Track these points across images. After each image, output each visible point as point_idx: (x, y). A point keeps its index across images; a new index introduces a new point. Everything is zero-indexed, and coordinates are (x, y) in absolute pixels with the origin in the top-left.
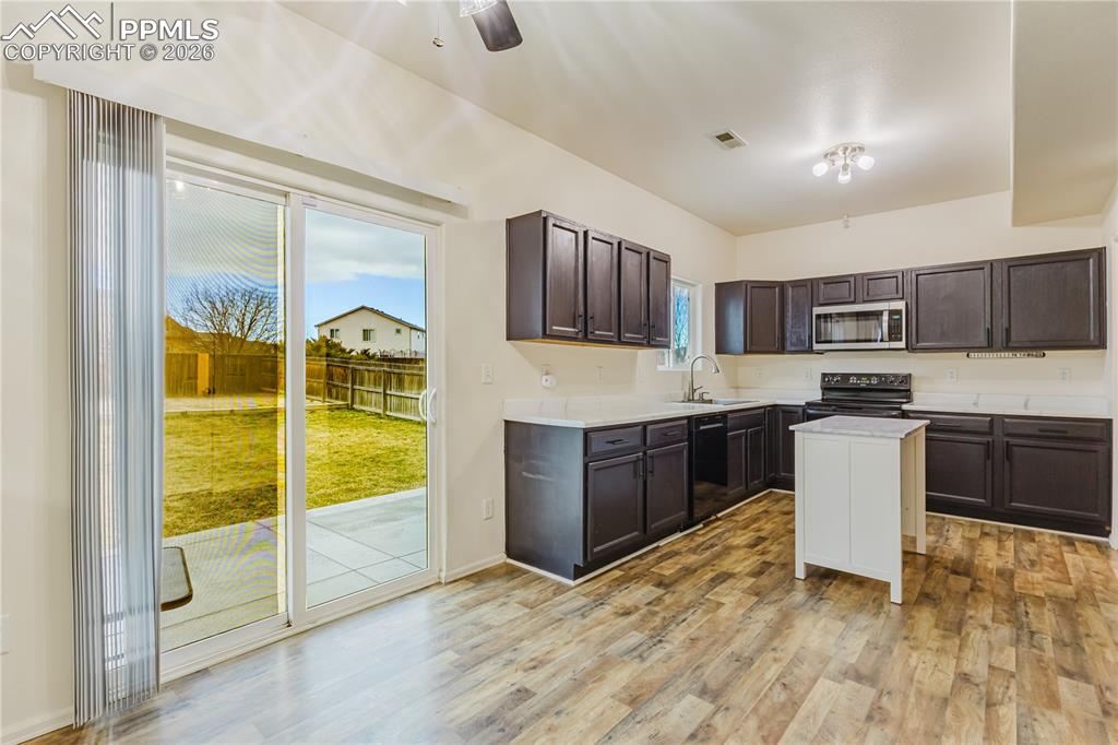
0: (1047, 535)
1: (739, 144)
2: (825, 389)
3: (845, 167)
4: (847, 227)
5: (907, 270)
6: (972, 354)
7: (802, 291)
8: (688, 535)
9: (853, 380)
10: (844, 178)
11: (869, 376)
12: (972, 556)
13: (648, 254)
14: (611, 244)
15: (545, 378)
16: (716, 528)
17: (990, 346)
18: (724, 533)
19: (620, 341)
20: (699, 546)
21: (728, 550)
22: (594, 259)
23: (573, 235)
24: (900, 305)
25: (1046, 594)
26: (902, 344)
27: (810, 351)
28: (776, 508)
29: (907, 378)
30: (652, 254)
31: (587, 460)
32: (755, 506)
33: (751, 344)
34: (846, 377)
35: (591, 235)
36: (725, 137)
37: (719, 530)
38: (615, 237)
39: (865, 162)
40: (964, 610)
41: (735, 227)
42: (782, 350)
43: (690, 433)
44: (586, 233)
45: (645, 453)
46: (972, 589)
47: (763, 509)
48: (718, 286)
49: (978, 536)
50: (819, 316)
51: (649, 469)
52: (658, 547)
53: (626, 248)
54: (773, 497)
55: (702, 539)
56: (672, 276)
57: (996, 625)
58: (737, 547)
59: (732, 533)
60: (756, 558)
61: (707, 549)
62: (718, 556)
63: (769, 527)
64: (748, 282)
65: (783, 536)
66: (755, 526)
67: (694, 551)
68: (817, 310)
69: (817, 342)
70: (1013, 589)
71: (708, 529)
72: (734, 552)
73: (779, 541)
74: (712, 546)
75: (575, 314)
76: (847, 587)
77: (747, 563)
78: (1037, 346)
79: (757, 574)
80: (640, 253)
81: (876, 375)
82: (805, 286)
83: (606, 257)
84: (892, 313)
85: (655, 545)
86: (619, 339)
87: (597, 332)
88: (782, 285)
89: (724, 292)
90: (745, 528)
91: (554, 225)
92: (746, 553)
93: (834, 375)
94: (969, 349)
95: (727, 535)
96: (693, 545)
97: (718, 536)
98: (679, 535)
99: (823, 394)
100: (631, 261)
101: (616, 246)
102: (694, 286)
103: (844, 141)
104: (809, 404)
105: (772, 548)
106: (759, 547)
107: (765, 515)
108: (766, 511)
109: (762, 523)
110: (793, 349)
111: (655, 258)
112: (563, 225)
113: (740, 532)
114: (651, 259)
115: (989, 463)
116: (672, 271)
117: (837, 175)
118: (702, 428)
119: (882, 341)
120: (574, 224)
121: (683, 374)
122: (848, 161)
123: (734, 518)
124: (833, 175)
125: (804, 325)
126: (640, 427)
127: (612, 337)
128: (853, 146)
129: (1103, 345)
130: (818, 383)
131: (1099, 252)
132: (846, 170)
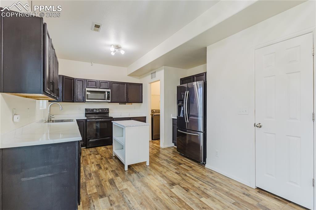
1: (98, 31)
2: (86, 114)
6: (120, 104)
9: (95, 111)
11: (99, 109)
15: (16, 117)
17: (126, 102)
18: (85, 169)
24: (110, 90)
26: (110, 101)
27: (84, 101)
29: (108, 109)
34: (93, 110)
36: (97, 26)
39: (122, 52)
42: (74, 101)
50: (87, 91)
57: (162, 161)
58: (97, 171)
61: (90, 176)
62: (98, 176)
64: (63, 76)
65: (101, 161)
68: (87, 89)
69: (87, 99)
72: (99, 173)
73: (103, 164)
77: (108, 173)
79: (116, 175)
81: (101, 109)
84: (108, 92)
88: (74, 79)
92: (102, 171)
93: (89, 109)
94: (120, 102)
103: (117, 44)
105: (105, 166)
128: (119, 46)
129: (142, 102)
130: (84, 112)
131: (142, 84)
132: (115, 52)
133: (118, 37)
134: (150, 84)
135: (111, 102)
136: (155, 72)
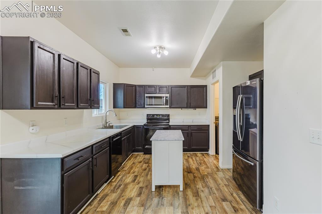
0: (199, 154)
1: (129, 35)
2: (148, 119)
3: (160, 53)
4: (153, 70)
5: (169, 85)
6: (182, 109)
7: (142, 89)
8: (109, 183)
9: (155, 116)
10: (159, 56)
11: (159, 115)
12: (189, 165)
13: (90, 70)
14: (73, 63)
15: (31, 128)
16: (118, 176)
17: (187, 108)
18: (122, 178)
19: (78, 107)
20: (114, 188)
21: (126, 185)
22: (64, 69)
23: (52, 55)
24: (168, 95)
25: (207, 173)
26: (168, 106)
27: (144, 107)
28: (136, 161)
29: (168, 115)
30: (92, 70)
31: (63, 172)
32: (129, 162)
33: (126, 105)
34: (153, 115)
35: (62, 57)
36: (125, 31)
37: (120, 177)
38: (75, 60)
39: (166, 53)
40: (196, 186)
41: (119, 64)
42: (135, 107)
43: (110, 143)
44: (59, 55)
45: (92, 158)
46: (194, 178)
47: (133, 162)
48: (114, 84)
49: (187, 158)
50: (147, 97)
51: (95, 163)
52: (97, 195)
53: (81, 66)
54: (134, 156)
55: (115, 184)
56: (100, 80)
57: (204, 189)
58: (129, 183)
59: (125, 177)
60: (137, 186)
61: (118, 188)
62: (123, 191)
63: (137, 170)
64: (124, 84)
65: (142, 173)
66: (132, 171)
67: (113, 191)
68: (146, 95)
69: (146, 105)
70: (201, 174)
71: (116, 177)
72: (129, 186)
73: (141, 176)
74: (120, 186)
75: (53, 95)
76: (167, 189)
77: (135, 190)
78: (195, 108)
79: (139, 195)
80: (87, 69)
81: (161, 115)
82: (143, 87)
83: (71, 69)
84: (166, 97)
85: (96, 194)
86: (78, 106)
87: (66, 104)
88: (135, 86)
89: (116, 87)
90: (129, 173)
91: (39, 47)
92: (133, 185)
93: (150, 115)
94: (182, 108)
95: (124, 178)
96: (112, 188)
97: (121, 180)
98: (106, 184)
99: (147, 121)
100: (82, 72)
101: (75, 64)
102: (106, 83)
103: (161, 45)
104: (145, 125)
105: (140, 179)
106: (137, 180)
107: (133, 165)
108: (134, 163)
109: (134, 169)
110: (139, 107)
111: (93, 72)
112: (45, 48)
113: (128, 175)
114: (92, 72)
115: (188, 137)
116: (100, 79)
117: (157, 55)
118: (114, 140)
119: (164, 105)
120: (52, 49)
121: (102, 117)
122: (161, 51)
123: (124, 169)
124: (156, 54)
125: (142, 99)
126: (91, 147)
127: (74, 106)
128: (163, 47)
129: (207, 108)
130: (146, 117)
131: (206, 86)
132: (160, 54)
133: (160, 37)
134: (213, 86)
135: (170, 107)
136: (215, 70)
